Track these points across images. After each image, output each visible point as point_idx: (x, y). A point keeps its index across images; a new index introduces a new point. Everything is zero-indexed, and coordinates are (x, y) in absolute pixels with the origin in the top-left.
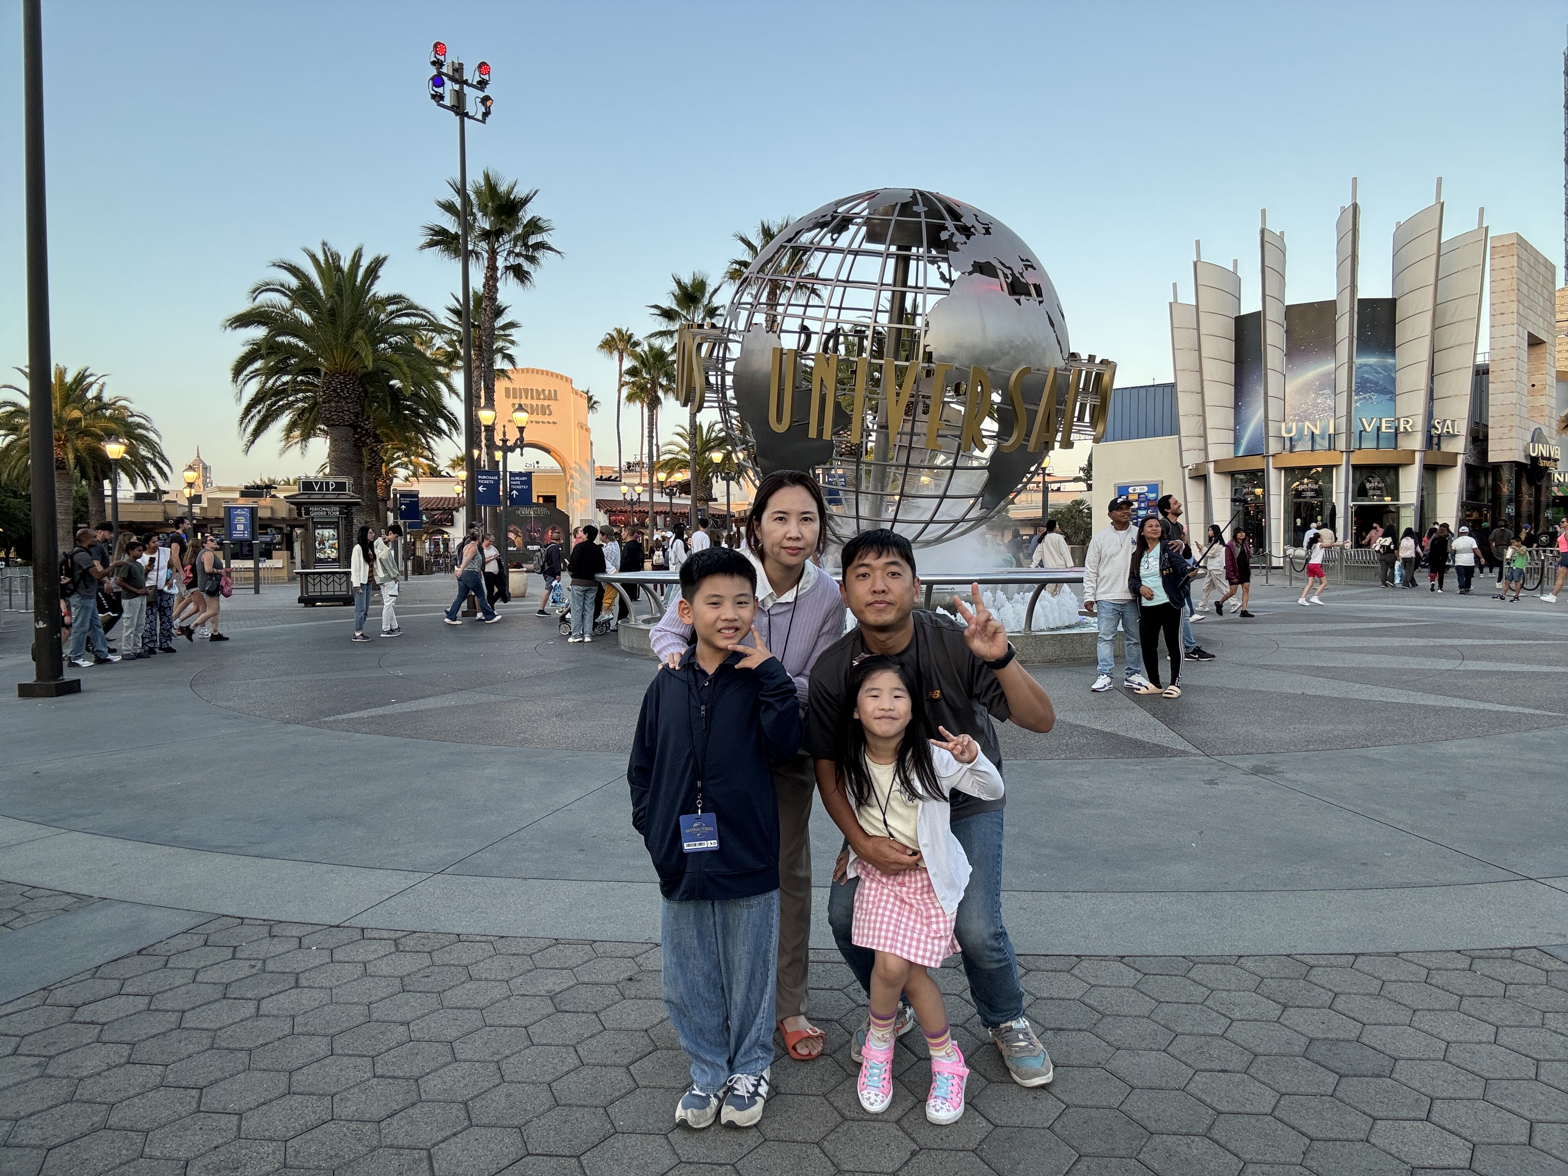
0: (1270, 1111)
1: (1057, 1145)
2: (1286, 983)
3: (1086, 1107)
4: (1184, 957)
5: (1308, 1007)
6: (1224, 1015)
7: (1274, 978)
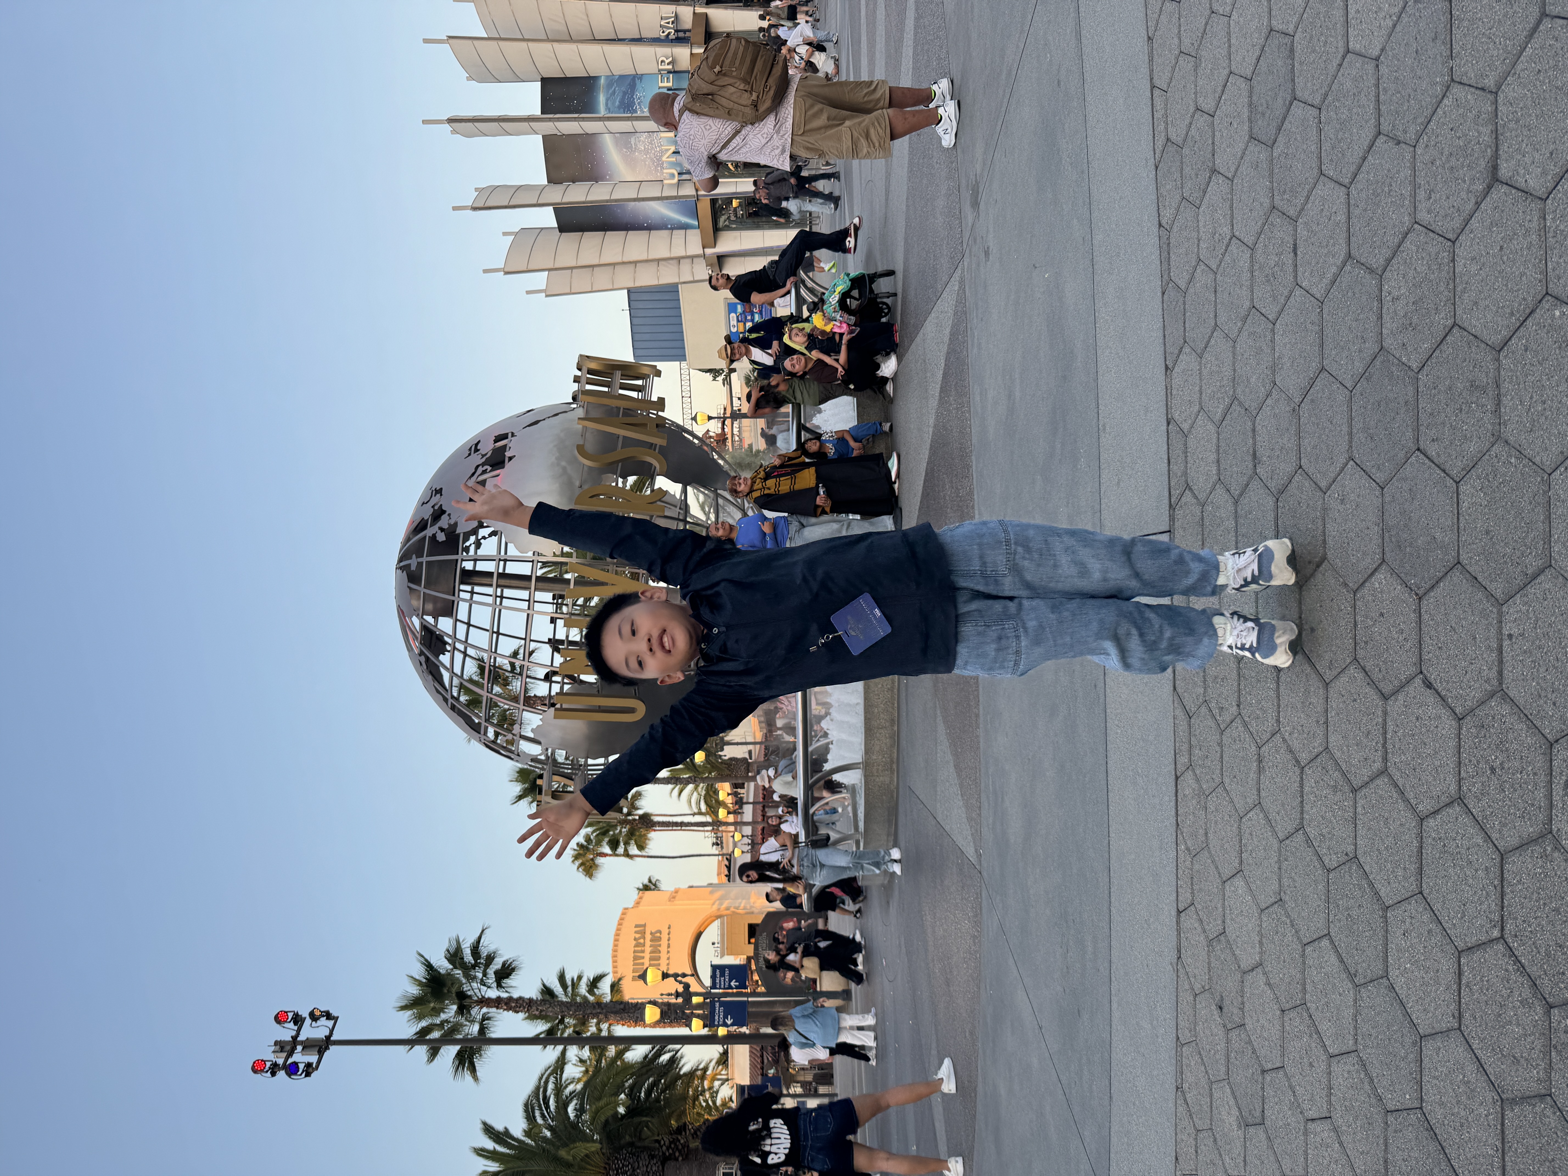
0: (1343, 188)
1: (1405, 479)
2: (1187, 170)
3: (1350, 434)
4: (1163, 293)
5: (1213, 143)
6: (1227, 246)
7: (1182, 184)
